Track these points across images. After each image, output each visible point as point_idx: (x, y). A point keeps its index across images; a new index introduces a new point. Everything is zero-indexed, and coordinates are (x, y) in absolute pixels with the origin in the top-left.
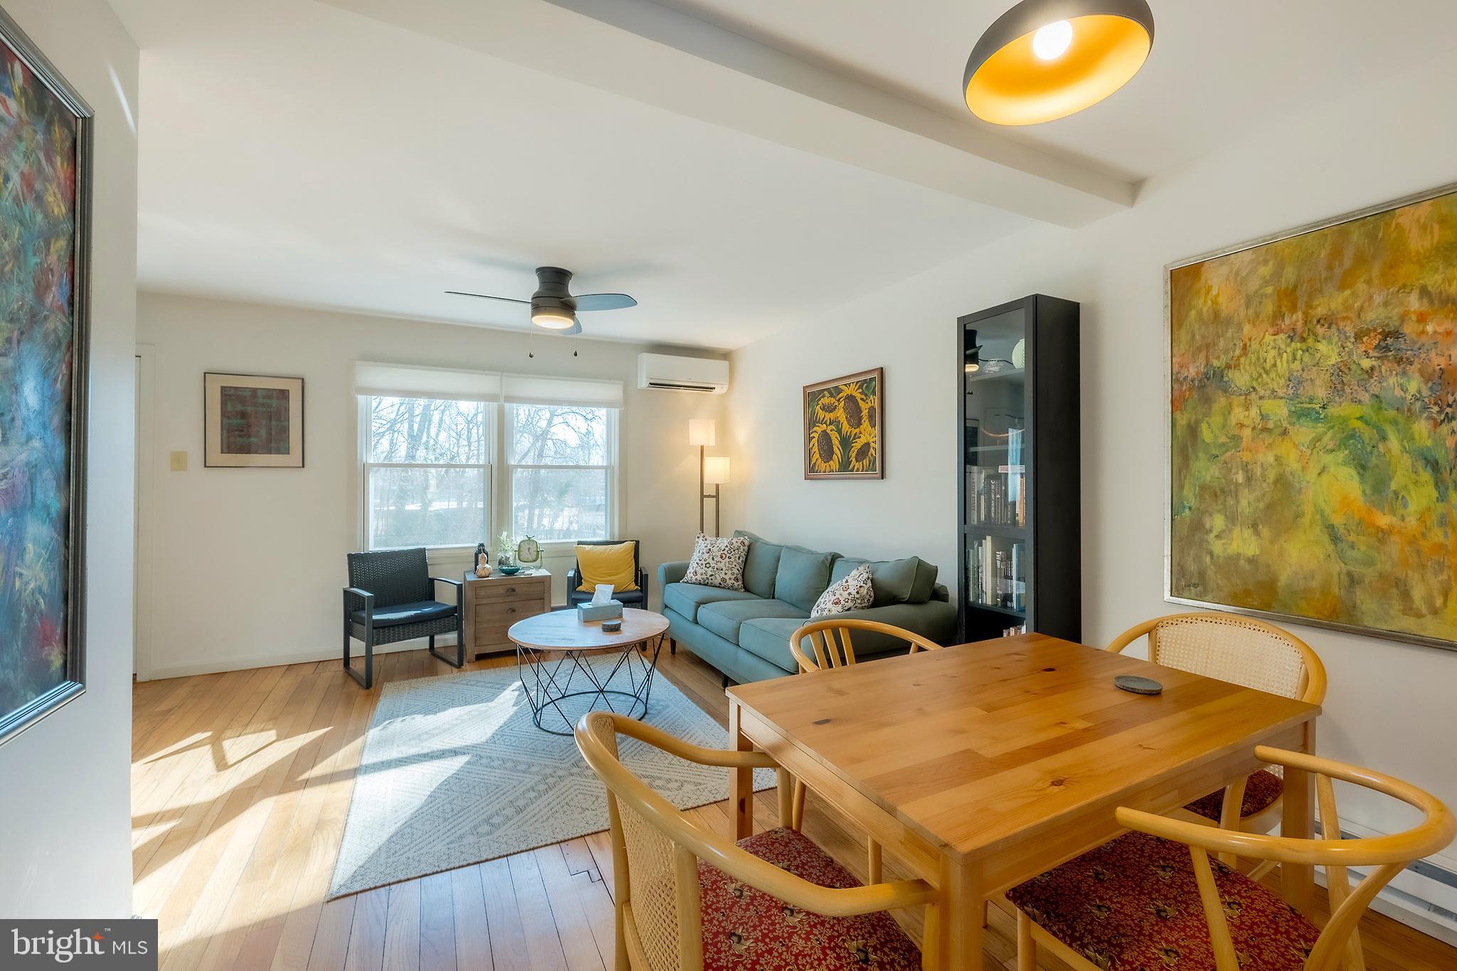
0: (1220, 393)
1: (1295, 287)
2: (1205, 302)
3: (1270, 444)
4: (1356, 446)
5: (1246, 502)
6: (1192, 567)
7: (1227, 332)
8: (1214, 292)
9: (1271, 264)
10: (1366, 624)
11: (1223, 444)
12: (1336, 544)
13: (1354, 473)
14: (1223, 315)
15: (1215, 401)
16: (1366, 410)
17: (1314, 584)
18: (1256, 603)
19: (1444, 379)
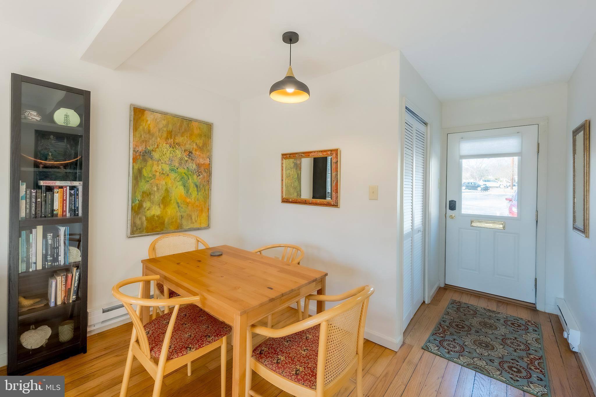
0: (150, 159)
1: (172, 131)
2: (146, 125)
3: (164, 178)
4: (183, 180)
5: (157, 197)
6: (138, 222)
7: (152, 138)
8: (149, 122)
9: (166, 121)
10: (184, 228)
11: (151, 177)
12: (179, 208)
13: (183, 188)
14: (151, 132)
15: (148, 162)
16: (185, 171)
17: (174, 220)
18: (159, 230)
19: (199, 166)
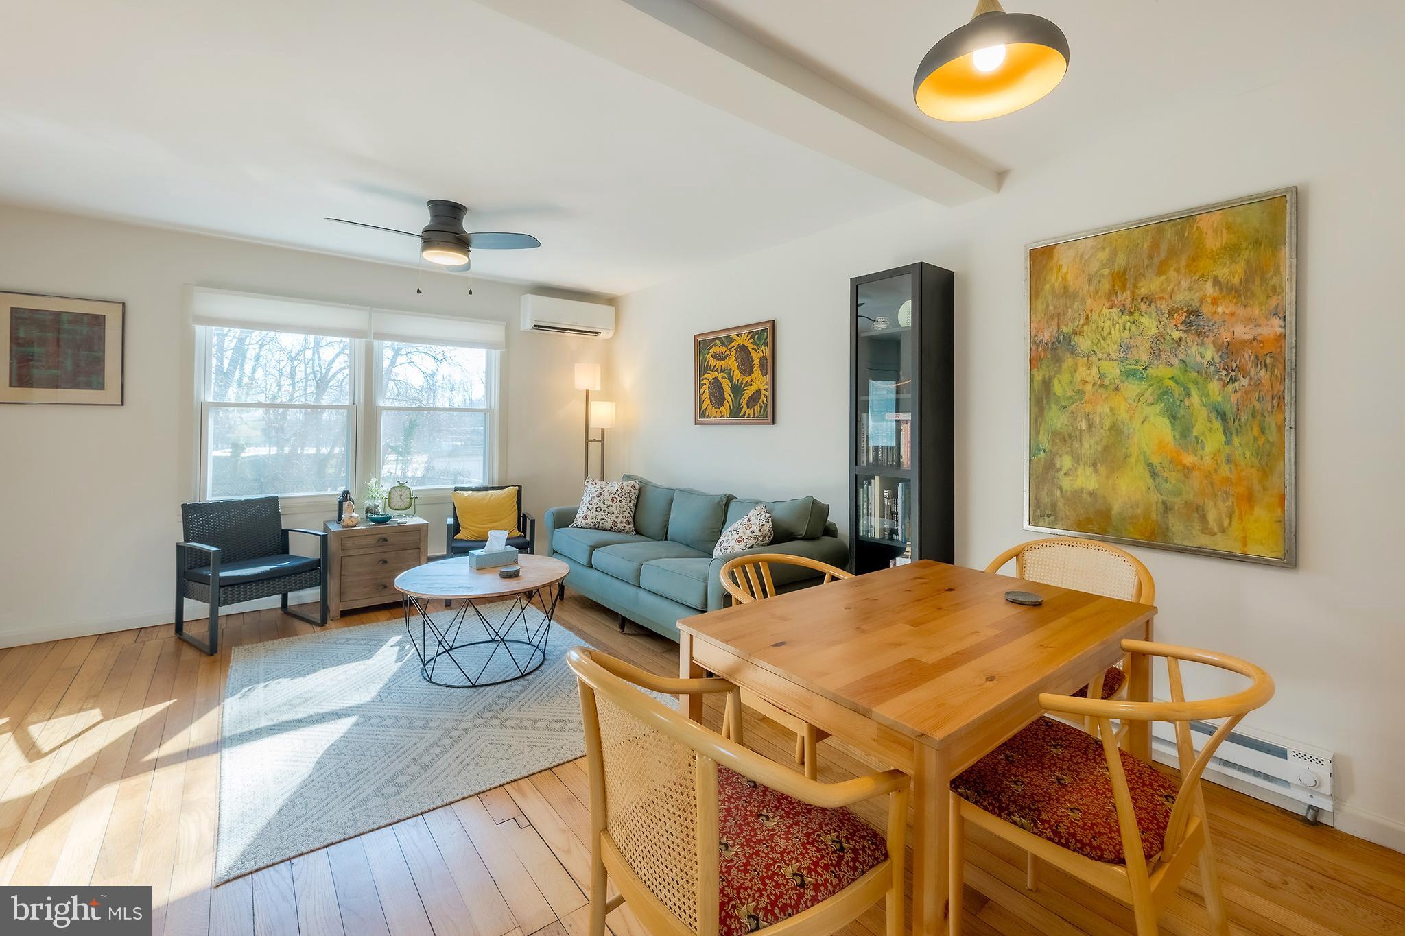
0: (1068, 354)
1: (1125, 270)
2: (1057, 278)
3: (1106, 398)
4: (1169, 400)
5: (1089, 445)
6: (1046, 500)
7: (1074, 304)
8: (1064, 270)
9: (1107, 250)
10: (1175, 542)
11: (1071, 397)
12: (1154, 479)
13: (1167, 422)
14: (1070, 290)
15: (1064, 361)
16: (1176, 372)
17: (1139, 511)
18: (1095, 529)
19: (1229, 349)
